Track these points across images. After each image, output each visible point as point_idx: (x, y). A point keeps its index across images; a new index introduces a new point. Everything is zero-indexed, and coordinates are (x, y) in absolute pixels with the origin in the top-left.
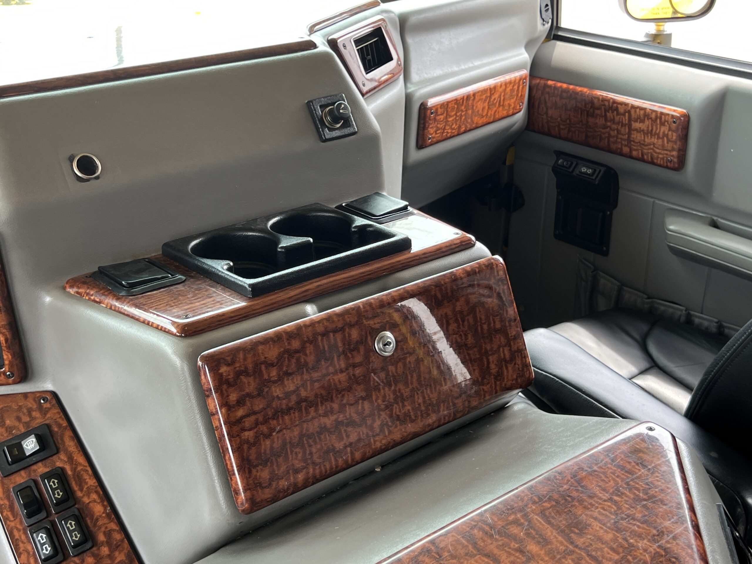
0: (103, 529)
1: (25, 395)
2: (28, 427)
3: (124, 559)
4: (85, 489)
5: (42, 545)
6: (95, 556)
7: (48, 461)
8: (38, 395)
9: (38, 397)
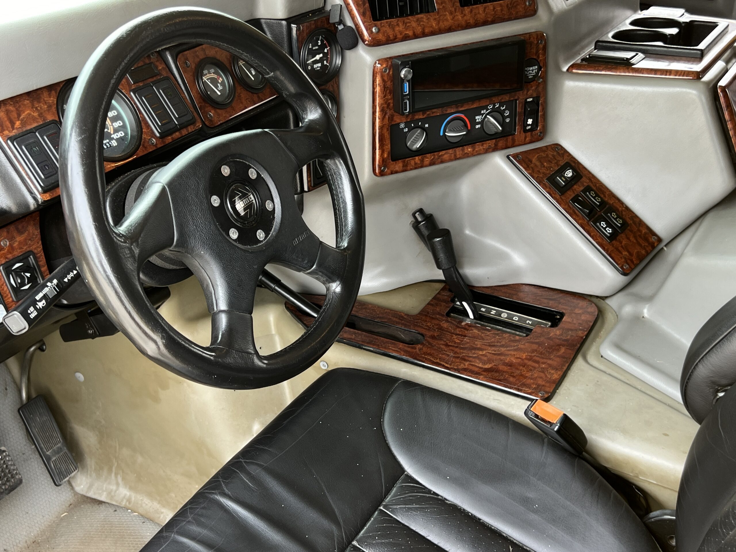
0: (627, 216)
1: (546, 146)
2: (558, 166)
3: (646, 231)
4: (607, 196)
5: (605, 229)
6: (631, 231)
7: (579, 183)
8: (553, 146)
9: (554, 147)
